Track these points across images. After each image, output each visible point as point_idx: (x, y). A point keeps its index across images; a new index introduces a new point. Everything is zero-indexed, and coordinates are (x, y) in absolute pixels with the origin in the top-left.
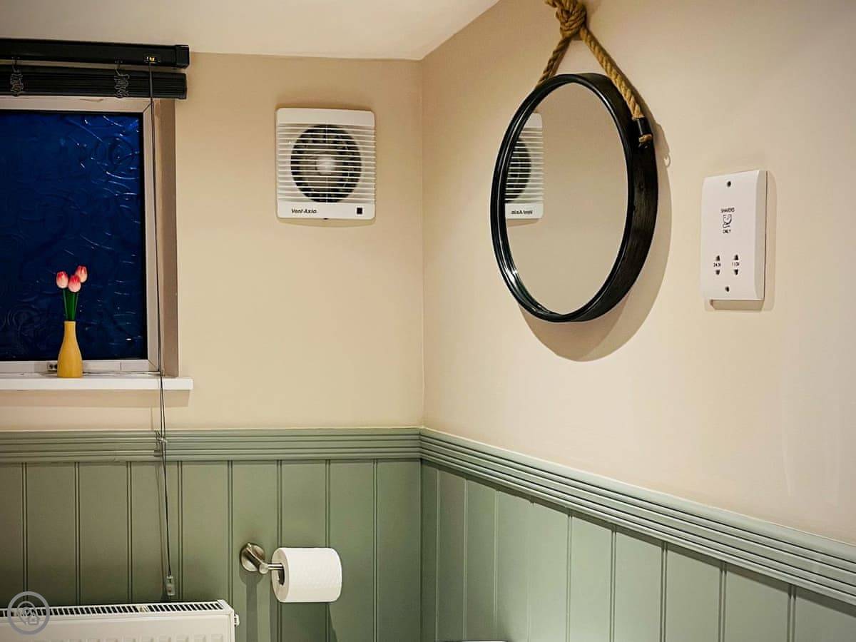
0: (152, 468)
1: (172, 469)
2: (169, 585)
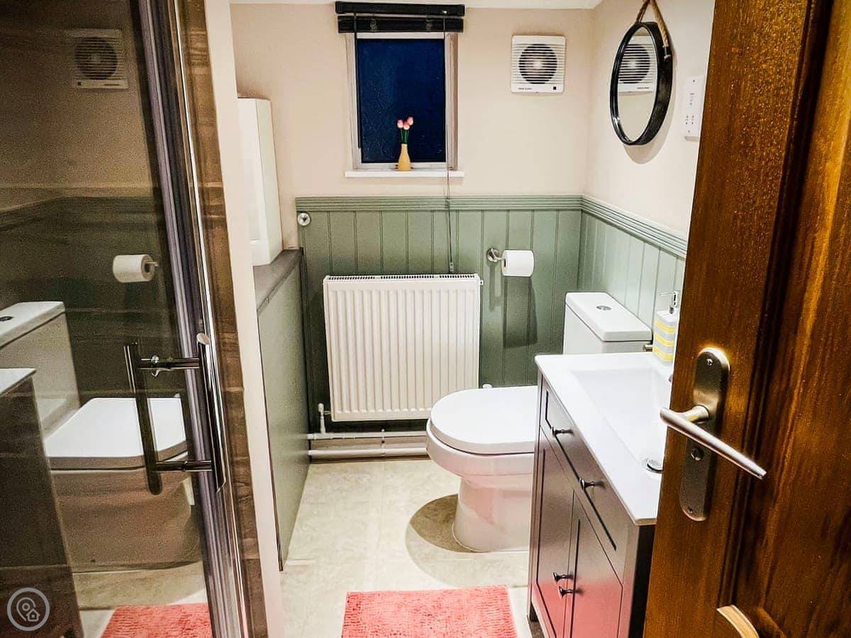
0: (444, 214)
1: (453, 215)
2: (451, 267)
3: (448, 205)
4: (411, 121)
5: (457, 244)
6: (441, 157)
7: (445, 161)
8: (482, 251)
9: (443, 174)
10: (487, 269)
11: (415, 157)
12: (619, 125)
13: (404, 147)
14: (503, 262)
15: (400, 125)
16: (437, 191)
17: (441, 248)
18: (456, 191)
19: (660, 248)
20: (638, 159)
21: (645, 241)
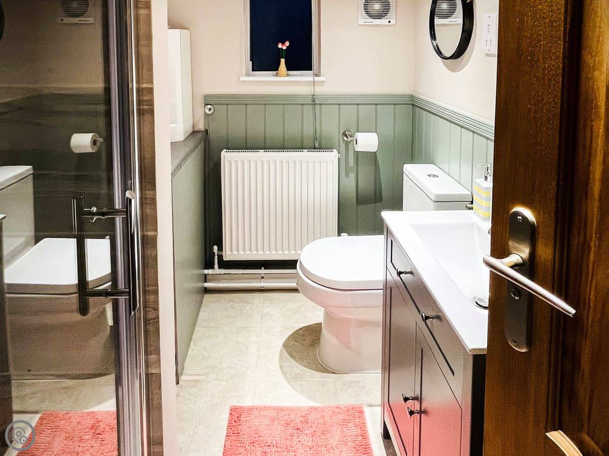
0: (310, 106)
1: (318, 107)
2: (316, 144)
3: (314, 100)
4: (287, 44)
5: (321, 128)
6: (309, 68)
7: (311, 70)
8: (339, 133)
9: (311, 79)
10: (343, 146)
11: (289, 68)
12: (437, 46)
13: (283, 61)
14: (355, 141)
15: (280, 46)
16: (305, 90)
17: (308, 131)
18: (320, 90)
19: (474, 132)
20: (453, 69)
21: (462, 127)
